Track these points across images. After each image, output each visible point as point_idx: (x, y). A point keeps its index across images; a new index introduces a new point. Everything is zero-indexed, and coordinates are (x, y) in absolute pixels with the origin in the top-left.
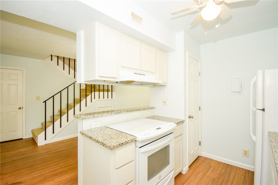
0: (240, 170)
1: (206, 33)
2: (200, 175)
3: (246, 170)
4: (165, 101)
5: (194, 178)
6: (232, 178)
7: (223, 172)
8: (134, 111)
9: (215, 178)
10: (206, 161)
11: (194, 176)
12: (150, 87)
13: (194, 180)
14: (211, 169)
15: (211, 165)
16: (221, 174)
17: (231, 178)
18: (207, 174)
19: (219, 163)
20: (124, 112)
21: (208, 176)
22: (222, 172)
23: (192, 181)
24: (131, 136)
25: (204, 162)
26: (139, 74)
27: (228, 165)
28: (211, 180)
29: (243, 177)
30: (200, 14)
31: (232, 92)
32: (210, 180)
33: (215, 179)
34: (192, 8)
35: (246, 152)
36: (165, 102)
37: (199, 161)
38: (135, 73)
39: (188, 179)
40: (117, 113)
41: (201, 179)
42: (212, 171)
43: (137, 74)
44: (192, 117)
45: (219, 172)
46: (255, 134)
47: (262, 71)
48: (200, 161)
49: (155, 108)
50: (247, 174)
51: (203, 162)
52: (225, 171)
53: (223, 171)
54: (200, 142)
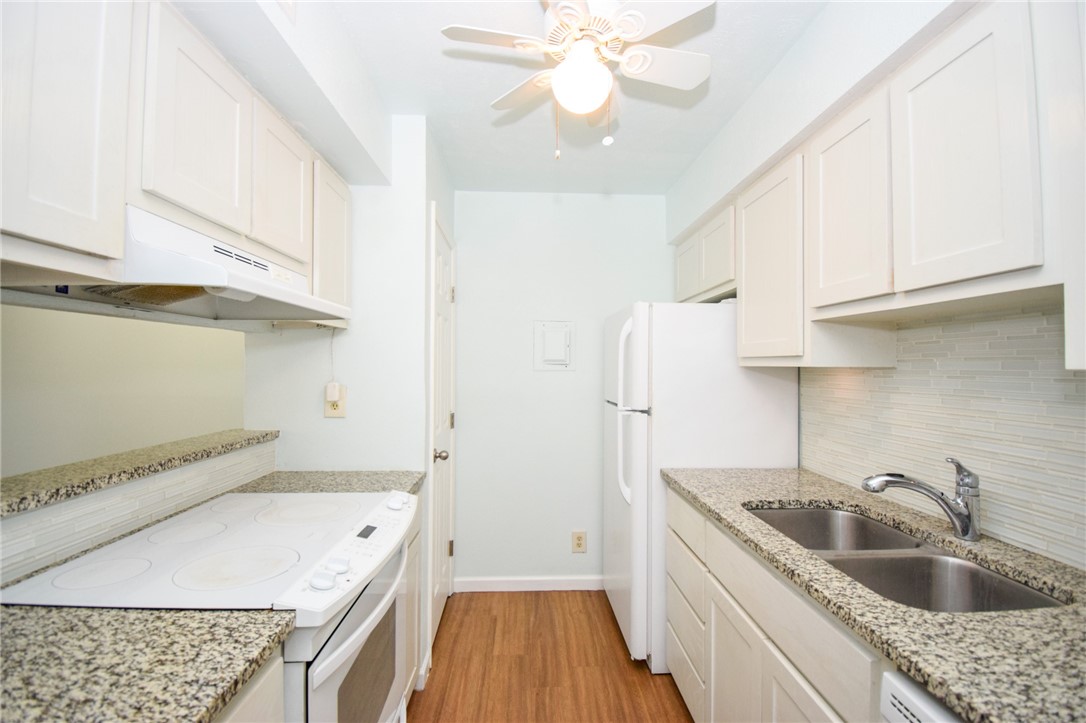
0: (570, 598)
1: (558, 153)
2: (475, 667)
3: (581, 591)
4: (336, 398)
5: (462, 687)
6: (563, 633)
7: (534, 623)
8: (177, 462)
9: (522, 653)
10: (473, 604)
11: (457, 679)
12: (246, 332)
13: (464, 696)
14: (499, 626)
15: (494, 612)
16: (531, 630)
17: (560, 633)
18: (496, 652)
19: (512, 597)
20: (115, 479)
21: (498, 657)
22: (531, 625)
23: (460, 700)
24: (250, 614)
25: (471, 613)
26: (240, 258)
27: (537, 593)
28: (513, 666)
29: (583, 617)
30: (540, 77)
31: (545, 361)
32: (510, 670)
33: (521, 658)
34: (521, 44)
35: (579, 539)
36: (334, 405)
37: (453, 613)
38: (218, 250)
39: (442, 699)
40: (63, 491)
41: (483, 679)
42: (504, 634)
43: (228, 254)
44: (444, 454)
45: (523, 629)
46: (627, 482)
47: (647, 304)
48: (457, 612)
49: (276, 435)
50: (589, 603)
51: (466, 612)
52: (535, 617)
53: (532, 619)
54: (451, 543)
